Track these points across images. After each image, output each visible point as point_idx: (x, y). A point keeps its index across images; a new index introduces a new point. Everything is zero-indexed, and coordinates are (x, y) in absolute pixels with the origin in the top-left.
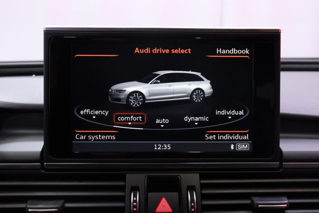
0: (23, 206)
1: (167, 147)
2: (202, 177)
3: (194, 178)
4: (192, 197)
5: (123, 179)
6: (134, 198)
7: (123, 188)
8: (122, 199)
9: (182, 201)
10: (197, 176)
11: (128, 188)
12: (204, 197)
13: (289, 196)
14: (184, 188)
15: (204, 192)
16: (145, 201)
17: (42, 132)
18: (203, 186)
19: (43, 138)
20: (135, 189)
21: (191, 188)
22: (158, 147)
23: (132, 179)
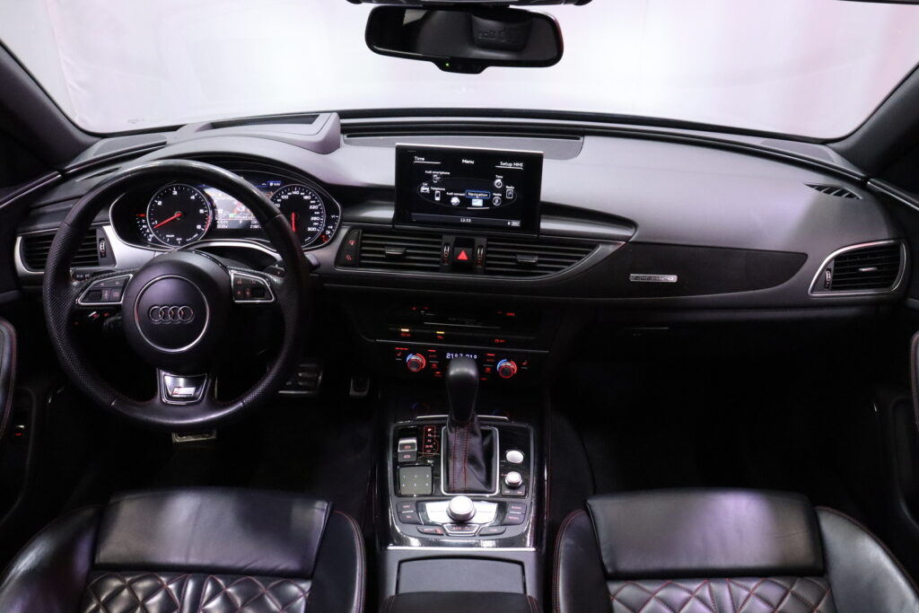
0: (382, 249)
1: (469, 220)
2: (488, 240)
3: (483, 241)
4: (480, 252)
5: (441, 238)
6: (446, 250)
7: (439, 243)
8: (439, 250)
9: (474, 253)
10: (485, 240)
11: (443, 244)
12: (487, 252)
13: (540, 256)
14: (476, 245)
15: (489, 249)
16: (452, 251)
17: (393, 203)
18: (488, 246)
19: (393, 208)
20: (447, 244)
21: (481, 247)
22: (463, 220)
23: (446, 238)
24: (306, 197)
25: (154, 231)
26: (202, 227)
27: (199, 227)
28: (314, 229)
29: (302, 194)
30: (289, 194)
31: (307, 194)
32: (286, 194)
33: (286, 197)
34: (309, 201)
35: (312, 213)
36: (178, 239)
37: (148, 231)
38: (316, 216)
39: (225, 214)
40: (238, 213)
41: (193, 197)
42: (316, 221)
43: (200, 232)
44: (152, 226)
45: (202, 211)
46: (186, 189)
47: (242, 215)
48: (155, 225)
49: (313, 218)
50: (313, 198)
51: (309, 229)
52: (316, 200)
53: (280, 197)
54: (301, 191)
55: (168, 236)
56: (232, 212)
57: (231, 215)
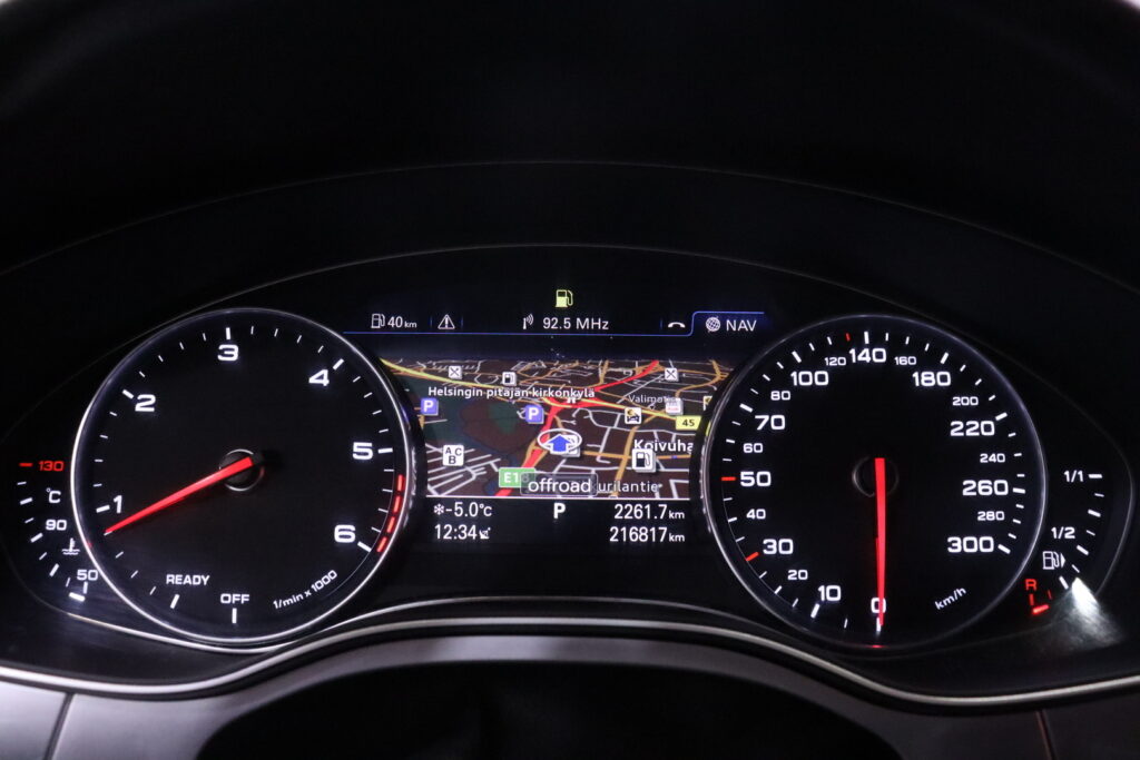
24: (927, 379)
25: (104, 549)
26: (362, 534)
27: (344, 534)
28: (981, 545)
29: (902, 361)
30: (833, 362)
31: (929, 363)
32: (813, 363)
33: (818, 379)
34: (940, 396)
35: (966, 458)
36: (228, 598)
37: (71, 550)
38: (991, 472)
39: (475, 472)
40: (549, 462)
41: (320, 378)
42: (991, 503)
43: (349, 560)
44: (95, 525)
45: (362, 450)
46: (288, 336)
47: (564, 477)
48: (112, 517)
49: (970, 488)
50: (961, 386)
51: (958, 545)
52: (982, 393)
53: (783, 381)
54: (895, 349)
55: (174, 579)
56: (513, 458)
57: (510, 477)
